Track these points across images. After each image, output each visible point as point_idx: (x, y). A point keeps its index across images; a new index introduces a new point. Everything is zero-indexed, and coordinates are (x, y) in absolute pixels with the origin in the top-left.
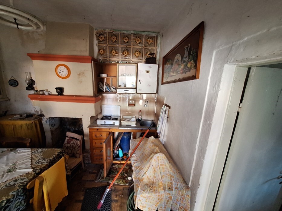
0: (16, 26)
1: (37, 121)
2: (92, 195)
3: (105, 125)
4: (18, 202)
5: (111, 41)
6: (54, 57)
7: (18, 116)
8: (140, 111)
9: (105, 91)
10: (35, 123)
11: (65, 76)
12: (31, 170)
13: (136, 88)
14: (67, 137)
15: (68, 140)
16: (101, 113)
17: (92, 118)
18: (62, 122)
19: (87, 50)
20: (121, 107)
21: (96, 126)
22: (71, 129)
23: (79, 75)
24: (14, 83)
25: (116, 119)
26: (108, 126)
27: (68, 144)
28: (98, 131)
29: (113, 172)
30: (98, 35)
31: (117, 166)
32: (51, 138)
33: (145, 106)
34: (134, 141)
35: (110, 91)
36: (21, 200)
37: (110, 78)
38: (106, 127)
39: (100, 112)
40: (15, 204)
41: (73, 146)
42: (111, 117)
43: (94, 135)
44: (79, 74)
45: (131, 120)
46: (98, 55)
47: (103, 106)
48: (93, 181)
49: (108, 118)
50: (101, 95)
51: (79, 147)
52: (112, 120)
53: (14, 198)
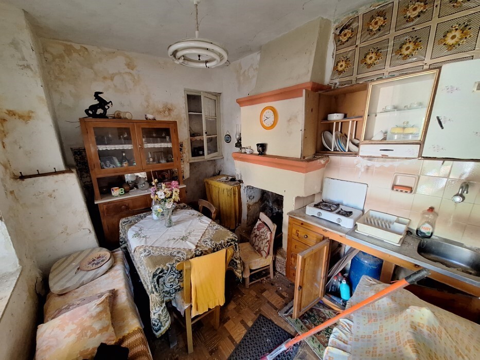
0: (203, 65)
1: (236, 188)
2: (264, 331)
3: (318, 218)
4: (172, 278)
5: (367, 32)
6: (260, 98)
7: (225, 178)
8: (431, 209)
9: (332, 150)
10: (234, 189)
11: (270, 125)
12: (194, 247)
13: (421, 144)
14: (260, 220)
15: (260, 224)
16: (321, 193)
17: (298, 198)
18: (265, 195)
19: (309, 71)
20: (369, 188)
21: (300, 217)
22: (274, 210)
23: (289, 121)
24: (228, 139)
25: (348, 214)
26: (325, 223)
27: (258, 230)
28: (303, 226)
29: (316, 319)
30: (338, 33)
31: (328, 313)
32: (247, 214)
33: (458, 199)
34: (371, 285)
35: (345, 151)
36: (175, 277)
37: (349, 122)
38: (319, 224)
39: (318, 190)
40: (169, 278)
41: (261, 236)
42: (338, 205)
43: (294, 231)
44: (289, 119)
45: (391, 226)
46: (333, 74)
47: (327, 180)
48: (276, 309)
49: (330, 207)
50: (325, 158)
51: (268, 241)
52: (339, 213)
53: (167, 271)
